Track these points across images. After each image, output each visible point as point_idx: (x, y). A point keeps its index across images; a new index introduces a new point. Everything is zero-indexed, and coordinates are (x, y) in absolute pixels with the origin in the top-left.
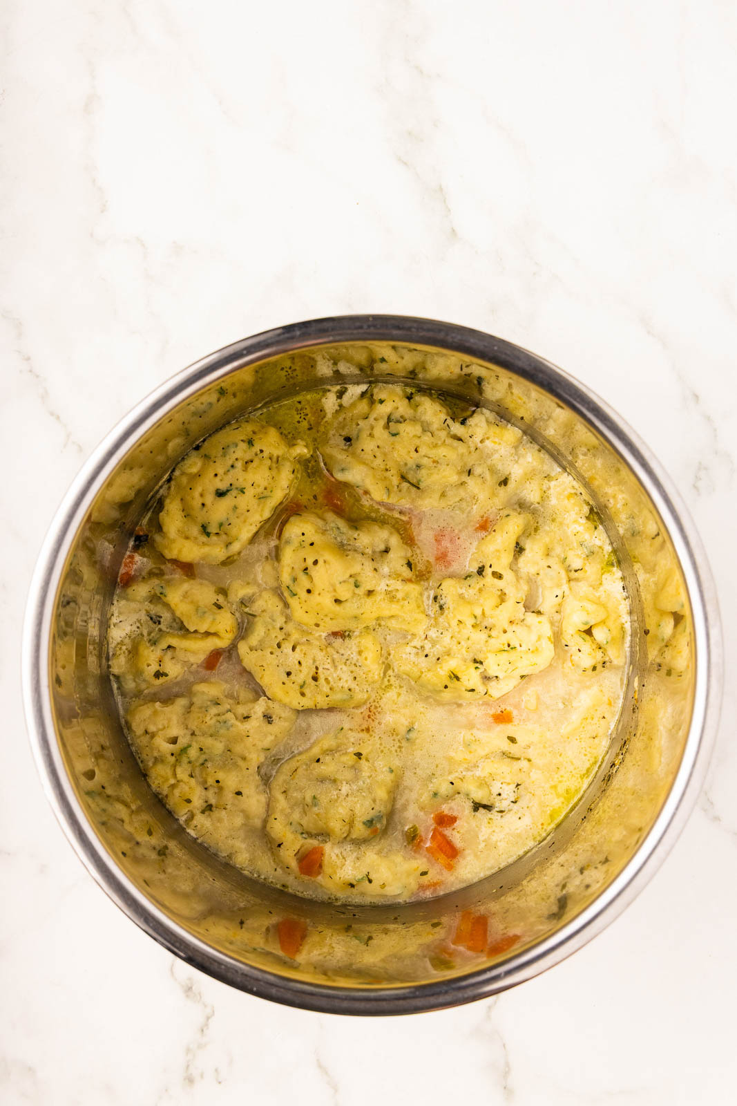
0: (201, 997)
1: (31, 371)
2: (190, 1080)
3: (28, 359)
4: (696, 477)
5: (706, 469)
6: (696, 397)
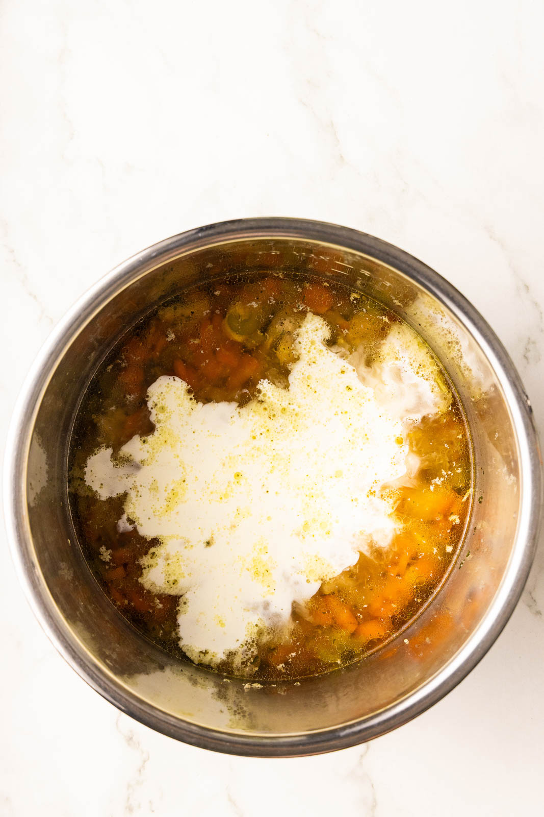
0: (139, 745)
1: (14, 261)
2: (130, 809)
3: (12, 251)
4: (526, 349)
5: (534, 343)
6: (527, 287)
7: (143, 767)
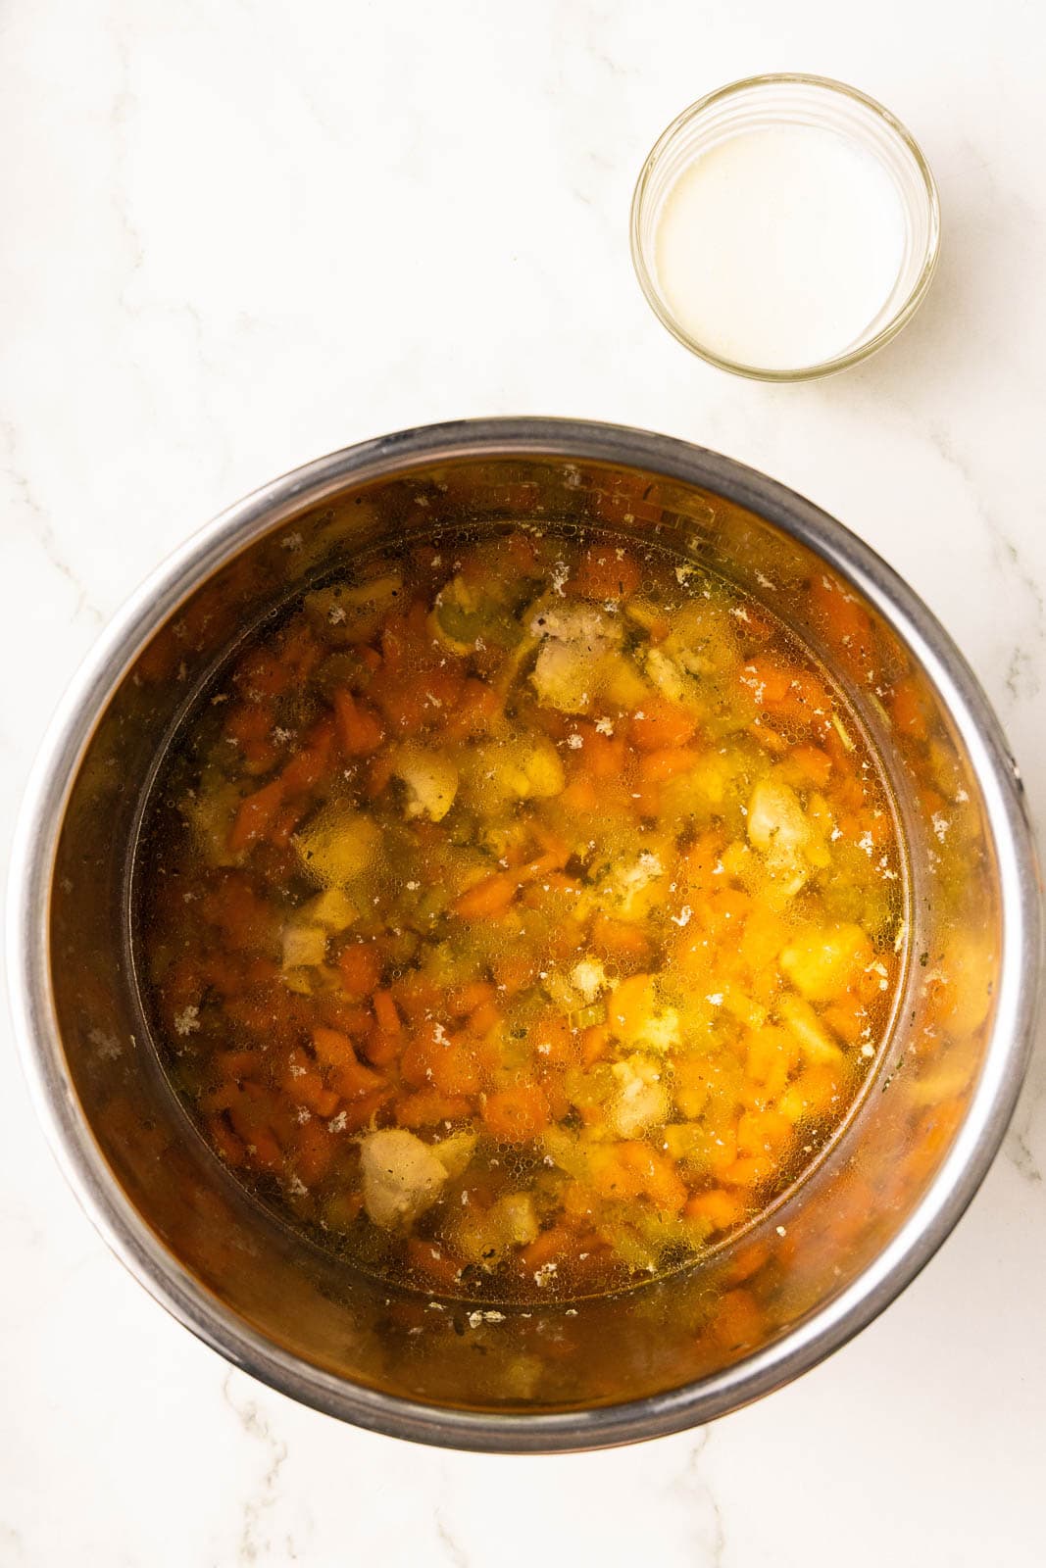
0: (267, 1430)
1: (28, 501)
2: (250, 1553)
3: (24, 483)
4: (1012, 670)
6: (1013, 552)
7: (275, 1471)
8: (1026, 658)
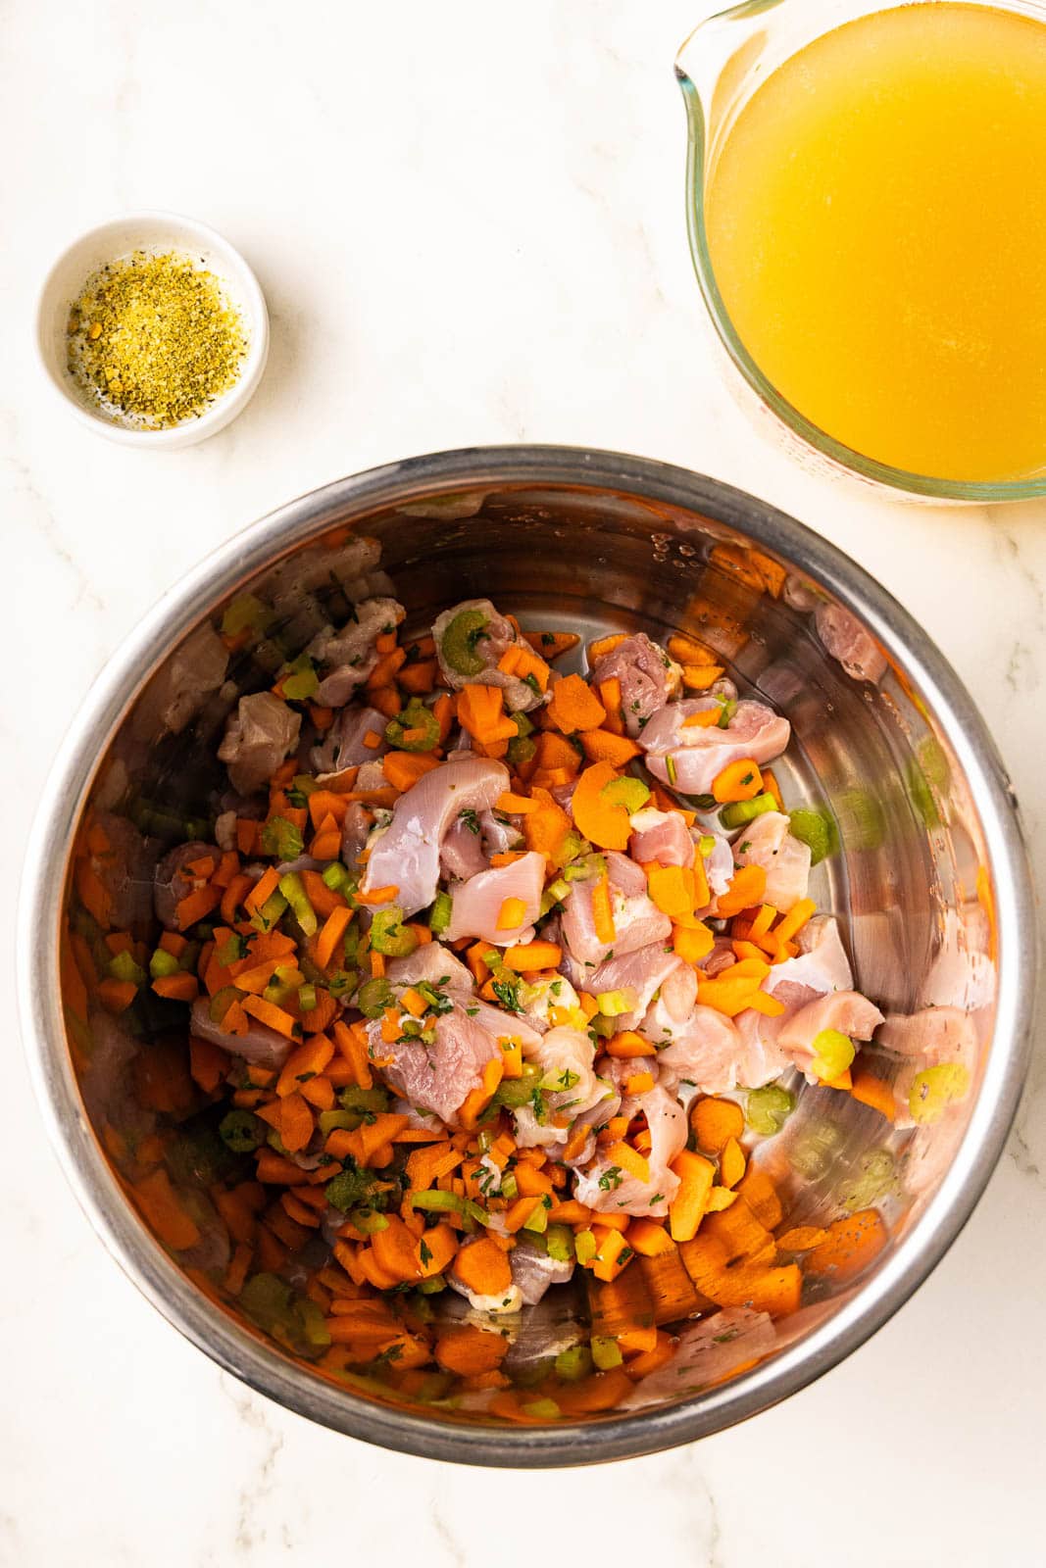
0: (263, 1421)
1: (29, 489)
2: (246, 1542)
3: (26, 471)
4: (1012, 662)
7: (271, 1460)
8: (1026, 652)
